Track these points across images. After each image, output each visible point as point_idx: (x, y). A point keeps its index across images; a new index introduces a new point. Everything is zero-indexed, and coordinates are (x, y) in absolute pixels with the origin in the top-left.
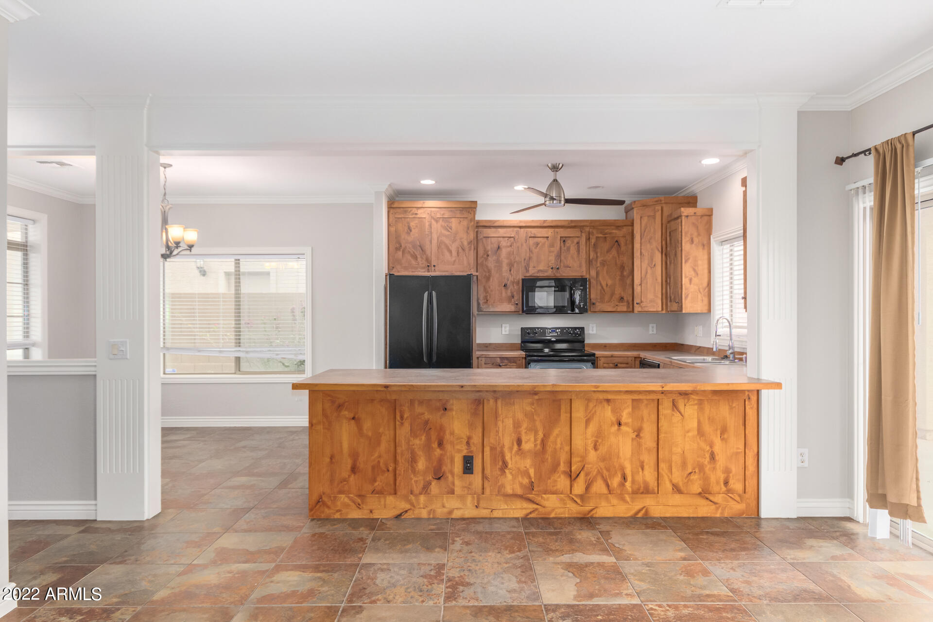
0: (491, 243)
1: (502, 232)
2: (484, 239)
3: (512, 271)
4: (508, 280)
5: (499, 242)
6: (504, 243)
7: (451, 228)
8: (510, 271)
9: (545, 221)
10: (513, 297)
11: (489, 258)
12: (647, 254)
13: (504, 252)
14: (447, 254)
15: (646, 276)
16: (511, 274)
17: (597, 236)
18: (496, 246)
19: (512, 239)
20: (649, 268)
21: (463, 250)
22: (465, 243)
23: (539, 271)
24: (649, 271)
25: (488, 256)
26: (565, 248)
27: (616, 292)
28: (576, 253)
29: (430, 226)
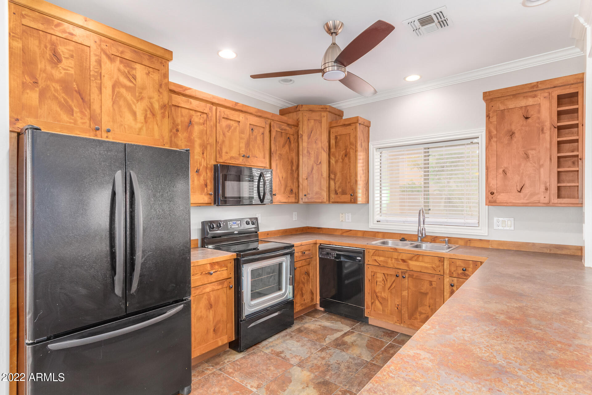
0: (182, 116)
1: (195, 104)
2: (173, 108)
3: (205, 154)
4: (200, 164)
5: (191, 117)
6: (196, 118)
7: (135, 78)
8: (203, 154)
9: (236, 104)
10: (206, 185)
11: (179, 134)
12: (313, 153)
13: (197, 129)
14: (128, 117)
15: (312, 172)
16: (204, 158)
17: (276, 130)
18: (187, 120)
19: (205, 116)
20: (315, 165)
21: (154, 115)
22: (156, 106)
23: (232, 158)
24: (315, 168)
25: (177, 130)
26: (253, 137)
27: (288, 185)
28: (261, 143)
29: (99, 62)
